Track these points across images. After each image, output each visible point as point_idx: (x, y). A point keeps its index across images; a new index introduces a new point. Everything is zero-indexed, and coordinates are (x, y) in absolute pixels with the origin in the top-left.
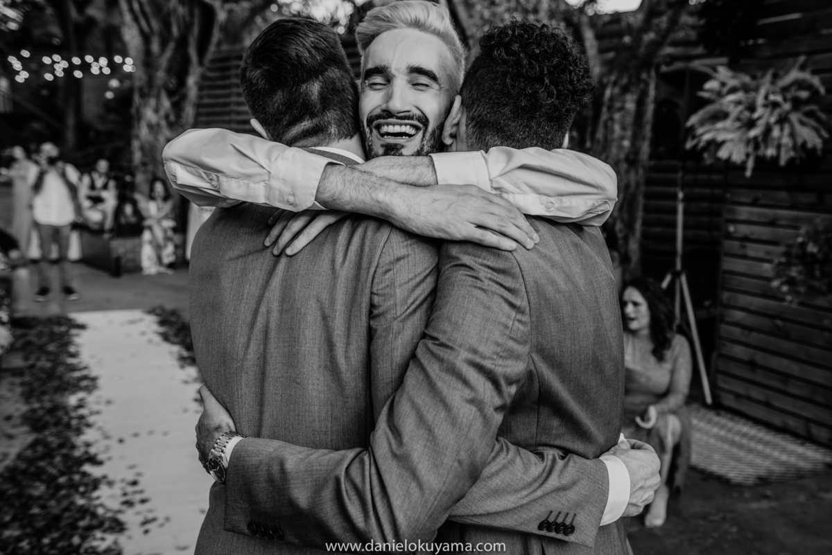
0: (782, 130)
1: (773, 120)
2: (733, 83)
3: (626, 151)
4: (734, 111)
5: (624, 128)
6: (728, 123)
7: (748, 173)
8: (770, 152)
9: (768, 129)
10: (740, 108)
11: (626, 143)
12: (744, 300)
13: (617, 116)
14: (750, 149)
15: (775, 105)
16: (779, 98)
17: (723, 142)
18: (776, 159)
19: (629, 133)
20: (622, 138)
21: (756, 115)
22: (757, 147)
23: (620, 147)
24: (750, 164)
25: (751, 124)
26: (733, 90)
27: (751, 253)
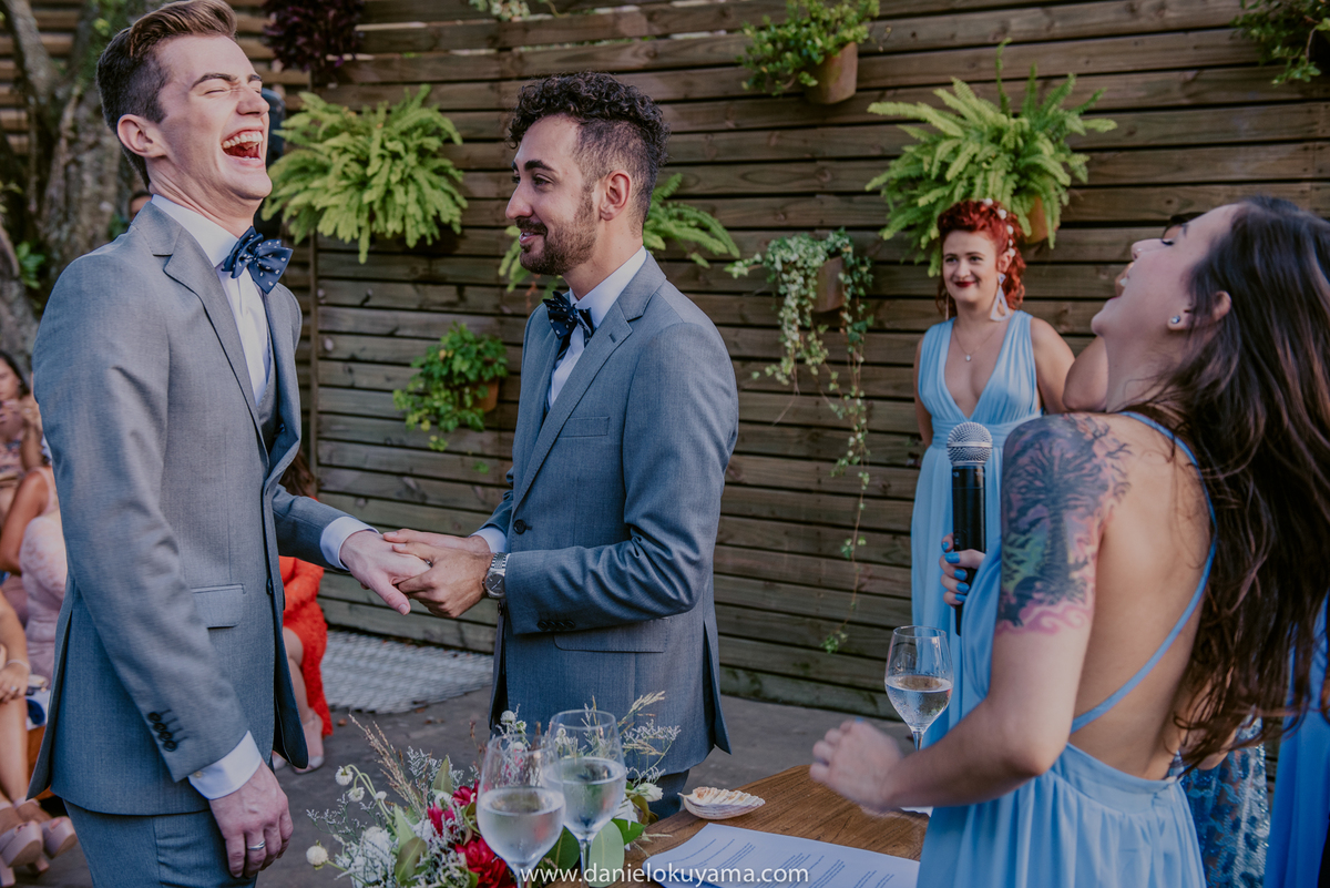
0: (406, 193)
1: (395, 178)
2: (330, 120)
3: (107, 219)
4: (338, 163)
5: (101, 181)
6: (330, 180)
7: (363, 258)
8: (393, 226)
9: (389, 193)
10: (346, 158)
11: (107, 207)
12: (354, 454)
13: (87, 158)
14: (363, 222)
15: (395, 156)
16: (397, 146)
17: (324, 209)
18: (400, 238)
19: (111, 189)
20: (101, 197)
21: (370, 171)
22: (372, 217)
23: (97, 214)
24: (364, 245)
25: (363, 184)
26: (333, 132)
27: (363, 382)
